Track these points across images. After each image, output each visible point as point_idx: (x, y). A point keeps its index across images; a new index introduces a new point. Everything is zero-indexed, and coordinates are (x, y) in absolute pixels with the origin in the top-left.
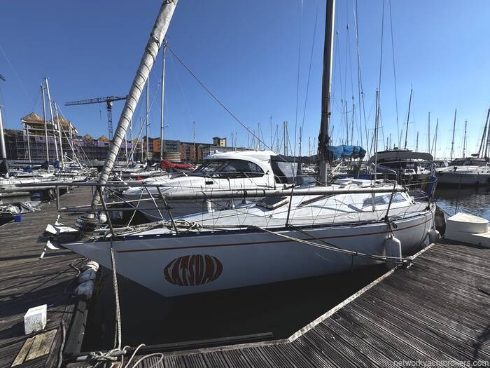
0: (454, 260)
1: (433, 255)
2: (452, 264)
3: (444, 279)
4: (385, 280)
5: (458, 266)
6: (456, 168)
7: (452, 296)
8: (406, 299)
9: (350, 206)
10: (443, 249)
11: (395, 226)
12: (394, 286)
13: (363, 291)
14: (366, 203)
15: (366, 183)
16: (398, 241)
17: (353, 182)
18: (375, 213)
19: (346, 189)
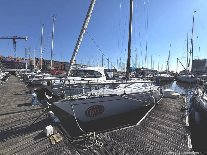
1: (163, 101)
2: (168, 103)
5: (170, 103)
6: (161, 75)
9: (139, 87)
11: (152, 93)
13: (149, 112)
14: (143, 86)
15: (141, 80)
16: (154, 97)
18: (146, 89)
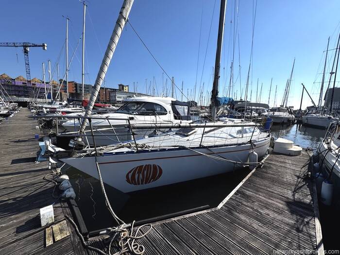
0: (281, 162)
1: (271, 160)
3: (279, 172)
4: (253, 174)
5: (283, 165)
6: (274, 113)
7: (285, 180)
8: (266, 183)
9: (230, 135)
10: (274, 157)
12: (259, 177)
15: (237, 121)
16: (256, 154)
17: (229, 120)
18: (243, 138)
19: (228, 124)
